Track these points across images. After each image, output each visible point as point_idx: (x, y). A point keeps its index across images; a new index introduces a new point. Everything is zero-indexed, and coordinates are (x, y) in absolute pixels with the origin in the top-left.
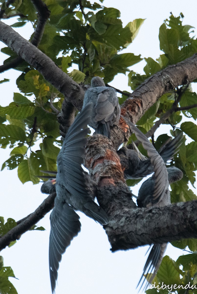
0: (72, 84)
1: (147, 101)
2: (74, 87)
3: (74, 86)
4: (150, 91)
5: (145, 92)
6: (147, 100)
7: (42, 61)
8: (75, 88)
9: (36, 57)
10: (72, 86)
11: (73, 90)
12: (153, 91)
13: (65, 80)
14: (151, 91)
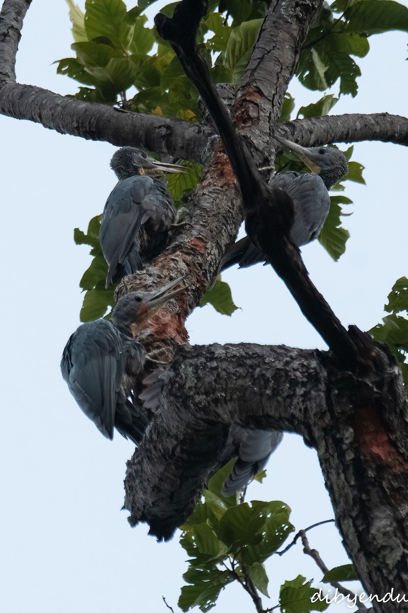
0: (156, 128)
1: (270, 78)
2: (160, 131)
3: (160, 129)
4: (269, 52)
5: (259, 63)
6: (270, 73)
7: (90, 122)
8: (164, 131)
9: (78, 122)
10: (157, 131)
11: (162, 137)
12: (274, 47)
13: (141, 130)
14: (271, 50)
